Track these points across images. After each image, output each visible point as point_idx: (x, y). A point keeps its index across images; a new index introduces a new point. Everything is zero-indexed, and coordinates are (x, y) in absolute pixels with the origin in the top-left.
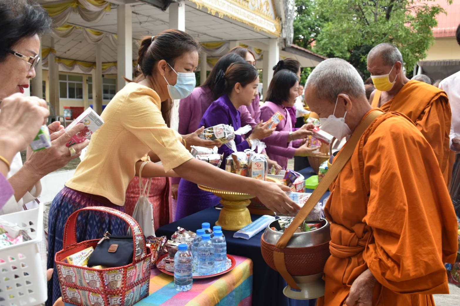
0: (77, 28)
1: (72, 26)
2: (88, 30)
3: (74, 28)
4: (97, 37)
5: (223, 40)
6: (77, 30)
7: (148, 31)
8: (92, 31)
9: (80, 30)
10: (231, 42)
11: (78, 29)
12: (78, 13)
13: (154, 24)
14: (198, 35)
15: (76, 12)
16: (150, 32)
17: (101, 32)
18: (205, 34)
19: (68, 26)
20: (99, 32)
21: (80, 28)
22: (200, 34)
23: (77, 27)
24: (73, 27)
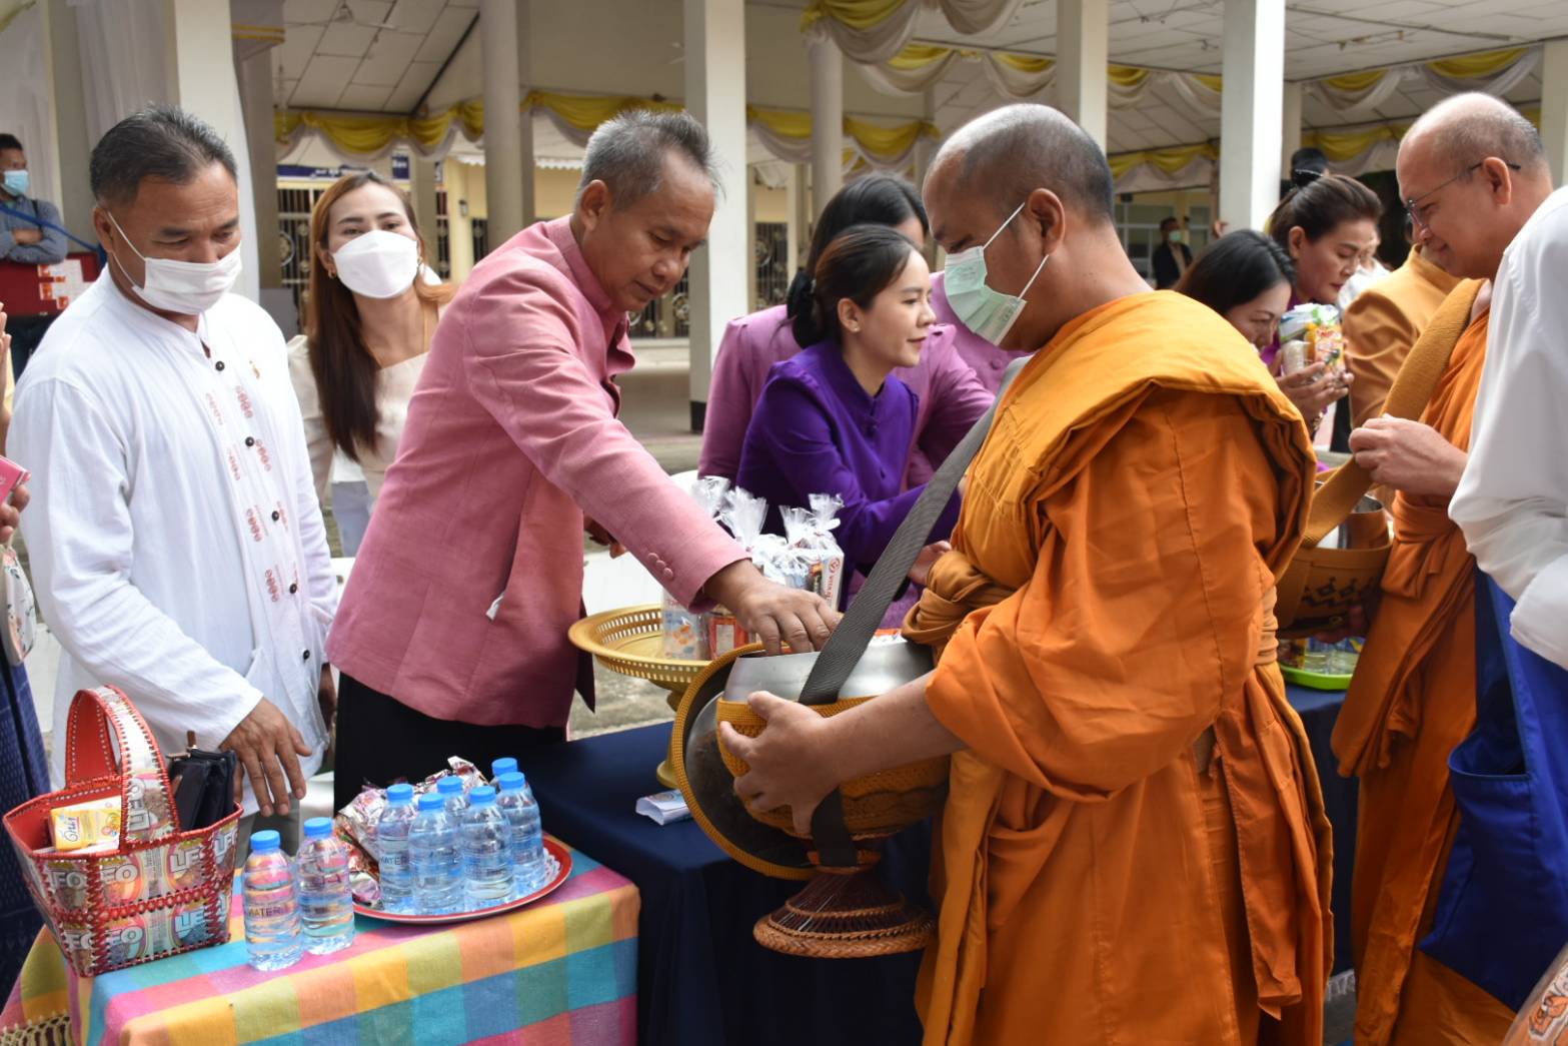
0: (962, 56)
1: (945, 50)
2: (1001, 57)
3: (955, 55)
4: (1032, 78)
5: (1513, 41)
6: (964, 60)
7: (1204, 41)
8: (1013, 58)
9: (971, 60)
10: (1550, 47)
11: (968, 56)
12: (939, 11)
13: (1213, 14)
14: (1400, 32)
15: (935, 8)
16: (1209, 42)
17: (1049, 58)
18: (1426, 28)
19: (933, 53)
20: (1040, 61)
21: (974, 53)
22: (1407, 31)
23: (964, 50)
24: (948, 53)
